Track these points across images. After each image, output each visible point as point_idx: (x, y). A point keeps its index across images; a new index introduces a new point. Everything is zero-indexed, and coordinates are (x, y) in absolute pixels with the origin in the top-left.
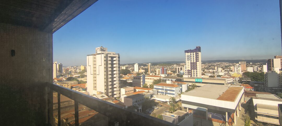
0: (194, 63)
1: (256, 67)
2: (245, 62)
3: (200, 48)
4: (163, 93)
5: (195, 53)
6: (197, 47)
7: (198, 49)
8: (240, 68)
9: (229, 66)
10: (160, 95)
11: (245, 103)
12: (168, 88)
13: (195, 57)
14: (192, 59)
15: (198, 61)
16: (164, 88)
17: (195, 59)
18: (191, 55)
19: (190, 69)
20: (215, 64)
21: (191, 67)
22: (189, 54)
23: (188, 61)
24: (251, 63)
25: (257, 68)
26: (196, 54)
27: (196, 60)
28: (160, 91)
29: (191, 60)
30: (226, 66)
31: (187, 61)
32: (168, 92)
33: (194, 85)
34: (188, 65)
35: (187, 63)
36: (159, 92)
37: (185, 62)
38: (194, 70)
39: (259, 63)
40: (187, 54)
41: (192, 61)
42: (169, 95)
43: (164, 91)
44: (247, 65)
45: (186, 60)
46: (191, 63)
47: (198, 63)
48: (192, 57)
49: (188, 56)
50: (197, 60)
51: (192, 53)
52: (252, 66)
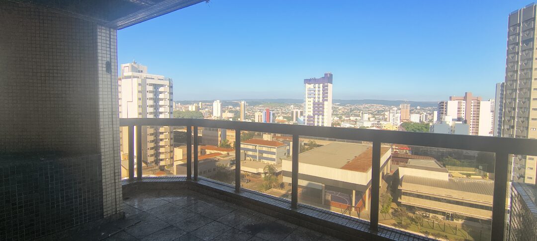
0: (319, 103)
1: (425, 113)
2: (409, 105)
3: (331, 75)
4: (255, 157)
5: (321, 85)
6: (326, 75)
7: (328, 78)
8: (399, 115)
9: (383, 111)
10: (250, 160)
11: (391, 174)
12: (264, 149)
13: (321, 92)
14: (317, 96)
15: (327, 100)
16: (258, 148)
17: (321, 96)
18: (315, 87)
19: (312, 115)
20: (362, 107)
21: (314, 112)
22: (312, 86)
23: (309, 100)
24: (418, 107)
25: (426, 116)
26: (323, 87)
27: (323, 98)
28: (250, 153)
29: (315, 98)
30: (378, 111)
31: (307, 100)
32: (265, 155)
33: (312, 142)
34: (309, 107)
35: (307, 103)
36: (249, 156)
37: (303, 101)
38: (319, 115)
39: (430, 108)
40: (308, 86)
41: (316, 100)
42: (266, 161)
43: (257, 154)
44: (412, 110)
45: (306, 96)
46: (314, 103)
47: (325, 103)
48: (317, 93)
49: (310, 90)
50: (325, 98)
51: (317, 85)
52: (418, 113)
